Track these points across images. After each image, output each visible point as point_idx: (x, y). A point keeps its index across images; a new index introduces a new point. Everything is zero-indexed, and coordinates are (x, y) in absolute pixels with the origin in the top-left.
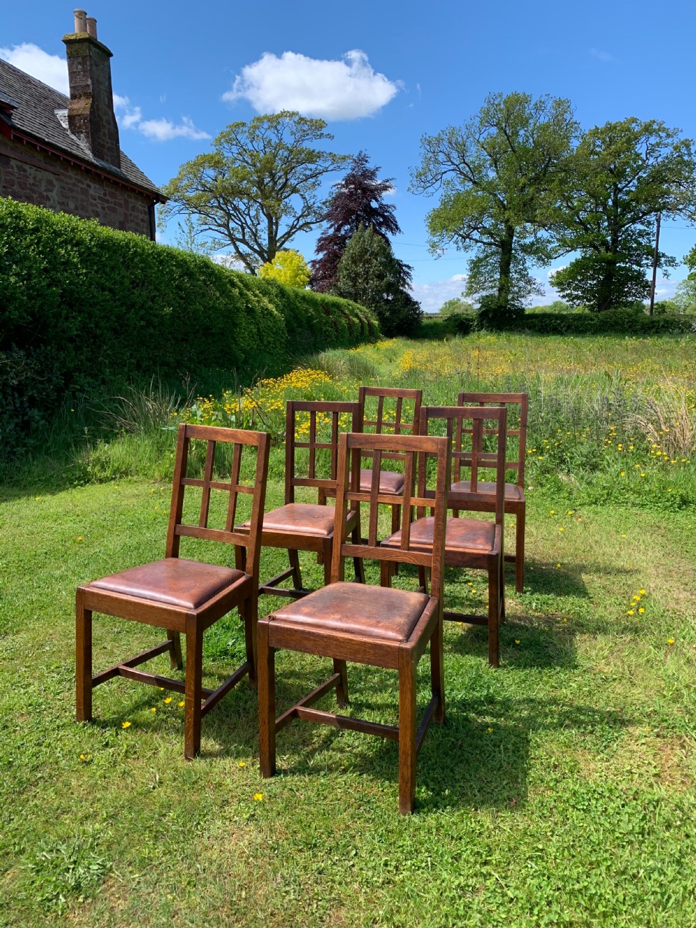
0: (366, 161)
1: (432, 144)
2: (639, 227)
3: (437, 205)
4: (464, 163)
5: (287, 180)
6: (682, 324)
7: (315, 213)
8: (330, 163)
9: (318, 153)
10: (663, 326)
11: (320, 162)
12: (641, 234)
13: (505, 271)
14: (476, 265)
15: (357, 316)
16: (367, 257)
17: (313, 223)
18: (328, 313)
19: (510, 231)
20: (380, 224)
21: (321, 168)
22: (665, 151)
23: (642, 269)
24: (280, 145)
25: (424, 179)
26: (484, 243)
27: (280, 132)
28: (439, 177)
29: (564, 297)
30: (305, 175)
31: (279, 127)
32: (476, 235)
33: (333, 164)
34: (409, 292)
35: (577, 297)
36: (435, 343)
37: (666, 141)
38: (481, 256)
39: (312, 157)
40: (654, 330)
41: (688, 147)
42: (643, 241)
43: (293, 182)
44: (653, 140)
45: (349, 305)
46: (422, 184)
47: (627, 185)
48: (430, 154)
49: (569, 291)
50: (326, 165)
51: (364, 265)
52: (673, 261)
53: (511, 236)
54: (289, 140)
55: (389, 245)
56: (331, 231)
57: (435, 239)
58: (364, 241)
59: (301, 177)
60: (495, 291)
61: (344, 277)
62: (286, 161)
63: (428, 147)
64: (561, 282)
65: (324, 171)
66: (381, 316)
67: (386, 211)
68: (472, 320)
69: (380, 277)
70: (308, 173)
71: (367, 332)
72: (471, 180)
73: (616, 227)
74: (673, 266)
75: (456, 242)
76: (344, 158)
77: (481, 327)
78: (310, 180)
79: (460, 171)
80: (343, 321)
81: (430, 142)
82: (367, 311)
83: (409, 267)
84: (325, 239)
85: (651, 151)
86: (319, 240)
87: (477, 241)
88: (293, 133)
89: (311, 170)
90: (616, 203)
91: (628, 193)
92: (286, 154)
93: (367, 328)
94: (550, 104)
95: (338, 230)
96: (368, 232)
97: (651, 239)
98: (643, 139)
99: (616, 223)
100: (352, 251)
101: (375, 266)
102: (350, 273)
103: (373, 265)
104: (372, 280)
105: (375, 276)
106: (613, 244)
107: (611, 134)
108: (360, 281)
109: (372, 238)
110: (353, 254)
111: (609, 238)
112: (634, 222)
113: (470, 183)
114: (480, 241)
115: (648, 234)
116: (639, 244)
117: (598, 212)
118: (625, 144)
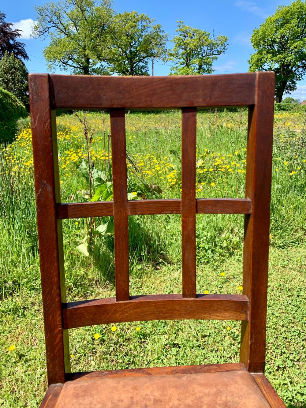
0: (4, 17)
1: (42, 11)
2: (141, 64)
3: (48, 45)
4: (60, 23)
12: (142, 68)
16: (13, 70)
18: (6, 98)
19: (88, 60)
20: (17, 54)
22: (150, 30)
25: (39, 30)
26: (75, 67)
28: (47, 30)
32: (70, 63)
37: (150, 25)
41: (159, 29)
42: (143, 71)
44: (144, 23)
45: (12, 95)
46: (38, 33)
47: (135, 43)
48: (41, 17)
51: (11, 75)
53: (88, 64)
55: (24, 65)
57: (50, 63)
58: (10, 61)
63: (39, 13)
66: (26, 103)
67: (20, 46)
69: (22, 82)
71: (23, 111)
72: (64, 33)
73: (132, 63)
75: (60, 66)
79: (58, 27)
80: (14, 103)
81: (40, 10)
85: (144, 28)
87: (71, 66)
90: (130, 51)
91: (136, 48)
96: (11, 56)
97: (147, 70)
98: (140, 23)
99: (132, 61)
100: (3, 67)
101: (18, 76)
102: (3, 79)
103: (17, 75)
104: (17, 83)
105: (19, 82)
106: (131, 71)
107: (127, 19)
108: (10, 84)
109: (14, 60)
110: (4, 68)
111: (129, 69)
112: (139, 62)
113: (64, 34)
114: (72, 66)
115: (146, 68)
116: (142, 72)
117: (123, 56)
118: (134, 23)
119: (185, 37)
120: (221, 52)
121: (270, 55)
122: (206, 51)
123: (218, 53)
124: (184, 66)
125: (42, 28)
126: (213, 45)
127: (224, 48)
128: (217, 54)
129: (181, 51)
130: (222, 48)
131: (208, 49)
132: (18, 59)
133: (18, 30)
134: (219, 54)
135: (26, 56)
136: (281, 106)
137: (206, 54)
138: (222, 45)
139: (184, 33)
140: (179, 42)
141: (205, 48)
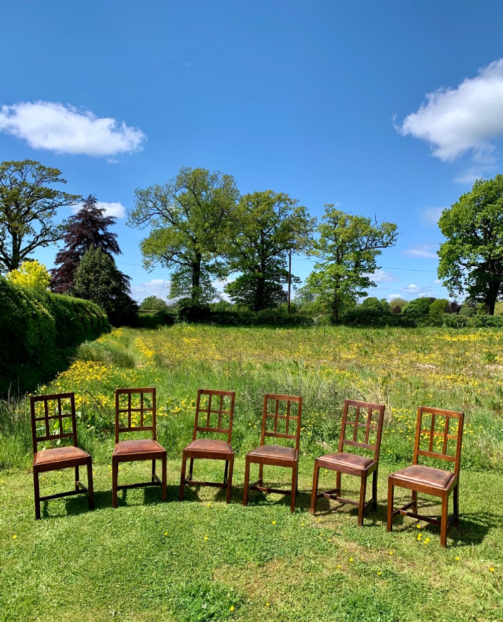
0: (95, 202)
1: (143, 195)
2: (277, 257)
3: (148, 236)
4: (166, 209)
5: (29, 209)
6: (308, 320)
7: (52, 234)
8: (64, 199)
9: (54, 191)
10: (297, 321)
11: (55, 198)
12: (278, 262)
13: (196, 282)
14: (175, 277)
15: (94, 312)
16: (97, 268)
17: (50, 241)
18: (77, 311)
19: (199, 256)
20: (106, 247)
21: (57, 203)
22: (290, 213)
23: (280, 284)
24: (23, 184)
25: (136, 218)
26: (181, 264)
27: (24, 174)
29: (233, 300)
30: (44, 206)
31: (23, 171)
32: (175, 257)
33: (66, 201)
34: (129, 295)
35: (241, 300)
36: (152, 332)
37: (290, 207)
38: (179, 272)
39: (50, 194)
40: (292, 323)
41: (303, 211)
42: (280, 267)
43: (34, 210)
44: (283, 205)
45: (88, 304)
46: (136, 221)
47: (269, 231)
48: (142, 202)
49: (236, 297)
50: (61, 200)
51: (94, 275)
52: (299, 280)
53: (199, 260)
54: (31, 180)
55: (113, 261)
56: (68, 249)
57: (148, 259)
58: (94, 257)
59: (40, 207)
60: (190, 296)
61: (79, 282)
62: (28, 195)
63: (140, 197)
64: (231, 290)
65: (59, 205)
66: (108, 311)
67: (110, 238)
68: (175, 315)
69: (108, 283)
70: (47, 205)
71: (101, 324)
72: (171, 221)
73: (263, 257)
74: (298, 283)
75: (161, 262)
76: (75, 198)
77: (181, 320)
78: (48, 210)
79: (163, 214)
80: (87, 317)
81: (141, 193)
82: (98, 307)
83: (128, 277)
84: (63, 254)
85: (282, 211)
86: (58, 255)
87: (176, 262)
88: (34, 176)
89: (49, 203)
90: (263, 242)
91: (270, 236)
92: (29, 190)
93: (101, 320)
94: (220, 177)
95: (73, 248)
96: (97, 251)
97: (285, 265)
98: (277, 204)
99: (263, 255)
100: (85, 264)
101: (104, 275)
102: (84, 280)
103: (102, 274)
104: (101, 285)
105: (103, 282)
106: (262, 267)
107: (258, 199)
108: (92, 285)
109: (101, 255)
110: (86, 266)
111: (260, 264)
112: (274, 254)
113: (170, 223)
114: (178, 262)
115: (283, 263)
116: (278, 268)
117: (252, 247)
118: (267, 206)
119: (336, 224)
120: (387, 244)
121: (468, 246)
122: (366, 242)
123: (383, 245)
124: (334, 262)
125: (142, 216)
126: (376, 235)
127: (392, 239)
128: (382, 247)
129: (331, 243)
130: (389, 238)
131: (368, 240)
132: (106, 253)
133: (111, 217)
134: (385, 247)
135: (117, 250)
136: (486, 320)
137: (367, 246)
138: (389, 235)
139: (334, 219)
140: (326, 232)
141: (365, 239)
